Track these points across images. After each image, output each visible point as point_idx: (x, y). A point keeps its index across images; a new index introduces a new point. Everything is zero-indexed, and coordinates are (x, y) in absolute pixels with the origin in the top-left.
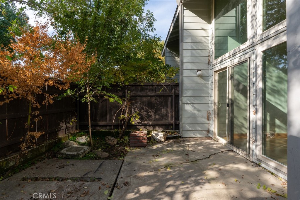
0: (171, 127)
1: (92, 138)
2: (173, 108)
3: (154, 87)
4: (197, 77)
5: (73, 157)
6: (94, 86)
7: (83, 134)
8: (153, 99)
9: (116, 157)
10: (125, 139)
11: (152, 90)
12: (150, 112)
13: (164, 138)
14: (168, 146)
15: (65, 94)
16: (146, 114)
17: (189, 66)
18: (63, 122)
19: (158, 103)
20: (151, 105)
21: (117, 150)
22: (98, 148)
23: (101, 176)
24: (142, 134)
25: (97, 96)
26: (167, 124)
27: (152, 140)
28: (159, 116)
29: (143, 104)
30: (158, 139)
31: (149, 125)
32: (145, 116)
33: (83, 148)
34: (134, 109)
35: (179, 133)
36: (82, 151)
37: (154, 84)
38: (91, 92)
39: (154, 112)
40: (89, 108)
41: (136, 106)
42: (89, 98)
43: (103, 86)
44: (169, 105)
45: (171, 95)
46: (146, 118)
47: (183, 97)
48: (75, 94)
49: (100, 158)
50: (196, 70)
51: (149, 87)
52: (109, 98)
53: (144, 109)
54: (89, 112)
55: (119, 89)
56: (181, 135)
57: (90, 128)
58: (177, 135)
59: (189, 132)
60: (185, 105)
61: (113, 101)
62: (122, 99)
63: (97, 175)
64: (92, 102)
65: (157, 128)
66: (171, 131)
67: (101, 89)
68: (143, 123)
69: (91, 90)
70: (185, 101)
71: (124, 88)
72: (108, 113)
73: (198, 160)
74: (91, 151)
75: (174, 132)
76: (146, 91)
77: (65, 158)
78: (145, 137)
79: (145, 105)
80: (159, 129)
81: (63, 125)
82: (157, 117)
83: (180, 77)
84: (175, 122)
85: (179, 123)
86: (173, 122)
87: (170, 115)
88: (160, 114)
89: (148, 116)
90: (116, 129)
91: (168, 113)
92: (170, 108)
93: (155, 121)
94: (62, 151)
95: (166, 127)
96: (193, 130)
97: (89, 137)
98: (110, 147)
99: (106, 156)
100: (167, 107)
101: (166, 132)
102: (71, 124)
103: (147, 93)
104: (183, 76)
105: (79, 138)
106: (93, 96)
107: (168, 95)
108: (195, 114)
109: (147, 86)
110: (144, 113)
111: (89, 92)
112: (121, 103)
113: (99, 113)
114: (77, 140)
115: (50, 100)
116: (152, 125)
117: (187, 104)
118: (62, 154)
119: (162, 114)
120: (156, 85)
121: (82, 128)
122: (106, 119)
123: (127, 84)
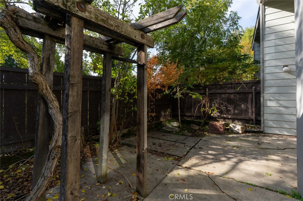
0: (252, 122)
1: (181, 123)
2: (254, 104)
3: (233, 85)
4: (283, 73)
5: (169, 132)
6: (182, 87)
7: (175, 120)
8: (232, 96)
9: (197, 137)
10: (206, 128)
11: (231, 88)
12: (229, 107)
13: (242, 131)
14: (244, 137)
15: (165, 93)
16: (225, 109)
17: (274, 63)
18: (163, 111)
19: (237, 99)
20: (230, 101)
21: (198, 133)
22: (185, 130)
23: (186, 143)
24: (219, 124)
25: (184, 94)
26: (247, 119)
27: (230, 131)
28: (238, 111)
29: (223, 100)
30: (236, 131)
31: (228, 119)
32: (224, 110)
33: (175, 129)
34: (214, 104)
35: (261, 129)
36: (175, 130)
37: (233, 83)
38: (180, 91)
39: (233, 108)
40: (179, 102)
41: (216, 102)
42: (178, 95)
43: (188, 87)
44: (250, 101)
45: (251, 92)
46: (225, 112)
47: (264, 94)
48: (170, 93)
49: (185, 136)
50: (283, 66)
51: (228, 85)
52: (192, 95)
53: (223, 105)
54: (179, 105)
55: (200, 88)
56: (263, 130)
57: (179, 116)
58: (258, 130)
59: (272, 129)
60: (268, 101)
61: (195, 98)
62: (202, 95)
63: (183, 142)
64: (180, 98)
65: (236, 122)
66: (251, 125)
67: (186, 89)
68: (222, 116)
69: (180, 90)
70: (268, 98)
71: (205, 87)
72: (193, 107)
73: (269, 149)
74: (180, 131)
75: (254, 127)
76: (225, 89)
77: (165, 132)
78: (221, 126)
79: (224, 101)
80: (239, 123)
81: (163, 113)
82: (236, 111)
83: (262, 74)
84: (256, 118)
85: (261, 119)
86: (253, 117)
87: (250, 111)
88: (240, 110)
89: (227, 110)
90: (199, 120)
91: (248, 109)
92: (250, 104)
93: (234, 115)
94: (163, 128)
95: (245, 121)
96: (279, 127)
97: (179, 123)
98: (193, 131)
99: (190, 135)
100: (247, 103)
101: (245, 126)
102: (167, 113)
103: (227, 91)
104: (265, 73)
105: (172, 123)
106: (181, 94)
107: (247, 92)
108: (280, 110)
109: (226, 85)
110: (223, 108)
111: (179, 91)
112: (201, 98)
113: (186, 106)
114: (171, 124)
115: (159, 96)
116: (231, 119)
117: (270, 100)
118: (163, 129)
119: (241, 109)
120: (235, 84)
121: (174, 117)
122: (191, 111)
123: (208, 84)
